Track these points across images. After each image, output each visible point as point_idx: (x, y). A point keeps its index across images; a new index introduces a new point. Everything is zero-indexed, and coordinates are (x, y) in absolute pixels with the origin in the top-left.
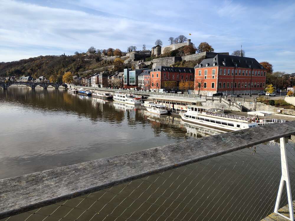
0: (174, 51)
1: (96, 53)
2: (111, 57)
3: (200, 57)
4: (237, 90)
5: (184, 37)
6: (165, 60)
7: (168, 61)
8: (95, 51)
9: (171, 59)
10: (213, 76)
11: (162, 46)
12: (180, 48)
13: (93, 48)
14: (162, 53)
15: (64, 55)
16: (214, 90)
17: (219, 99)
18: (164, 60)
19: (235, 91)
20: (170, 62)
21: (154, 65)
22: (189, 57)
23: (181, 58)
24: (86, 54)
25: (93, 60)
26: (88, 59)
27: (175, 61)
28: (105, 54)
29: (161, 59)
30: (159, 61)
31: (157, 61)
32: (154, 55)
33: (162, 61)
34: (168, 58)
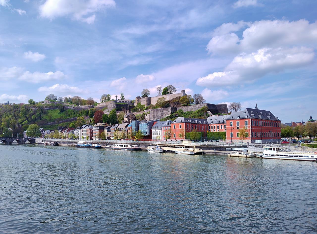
0: (168, 102)
1: (57, 102)
2: (79, 106)
3: (200, 108)
5: (173, 87)
6: (160, 111)
8: (55, 99)
9: (167, 110)
10: (238, 127)
11: (151, 96)
12: (174, 99)
13: (53, 96)
14: (153, 103)
15: (7, 102)
16: (248, 139)
20: (166, 112)
21: (146, 116)
22: (186, 108)
23: (176, 109)
24: (43, 102)
25: (55, 109)
26: (48, 109)
27: (171, 112)
28: (70, 103)
29: (155, 110)
30: (152, 112)
31: (150, 112)
32: (142, 105)
33: (157, 112)
34: (163, 109)
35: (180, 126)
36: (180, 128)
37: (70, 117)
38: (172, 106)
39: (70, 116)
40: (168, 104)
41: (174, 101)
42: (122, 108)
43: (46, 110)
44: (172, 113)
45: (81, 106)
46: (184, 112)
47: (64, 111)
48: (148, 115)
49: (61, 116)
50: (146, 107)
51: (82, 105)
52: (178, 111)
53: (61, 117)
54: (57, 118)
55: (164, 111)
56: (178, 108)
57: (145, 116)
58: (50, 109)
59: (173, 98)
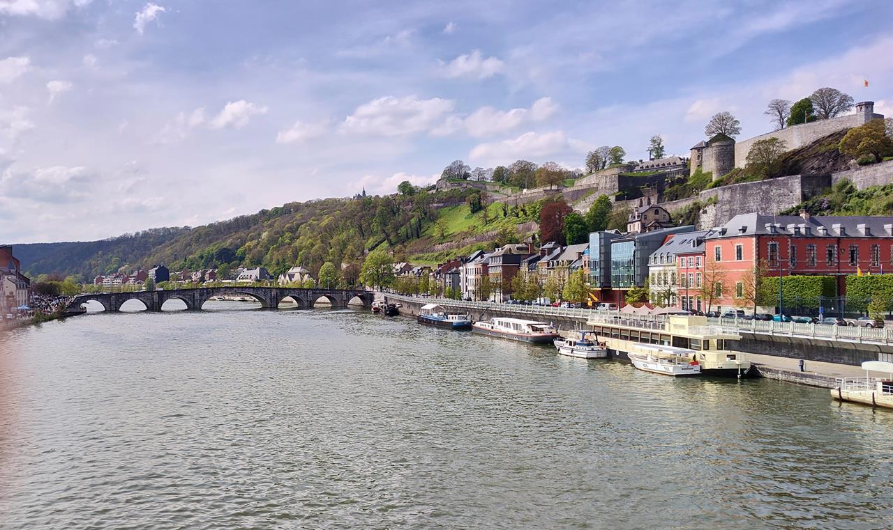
0: (796, 153)
1: (468, 183)
2: (525, 190)
6: (755, 190)
7: (767, 192)
8: (466, 176)
9: (785, 184)
11: (738, 139)
12: (824, 138)
13: (461, 167)
14: (741, 163)
15: (361, 194)
18: (749, 192)
20: (780, 195)
21: (705, 212)
22: (869, 170)
23: (827, 180)
24: (434, 187)
25: (459, 205)
26: (441, 205)
27: (802, 191)
28: (503, 183)
29: (736, 189)
30: (727, 195)
31: (720, 198)
32: (704, 175)
33: (744, 195)
34: (770, 184)
35: (739, 251)
36: (739, 257)
37: (491, 227)
38: (813, 168)
39: (494, 224)
40: (797, 161)
41: (823, 149)
42: (643, 188)
43: (437, 208)
44: (805, 197)
45: (528, 192)
46: (859, 188)
48: (711, 210)
49: (472, 223)
50: (714, 179)
51: (532, 187)
52: (834, 189)
53: (469, 228)
54: (459, 232)
55: (774, 192)
56: (834, 176)
57: (701, 211)
58: (446, 206)
59: (820, 136)
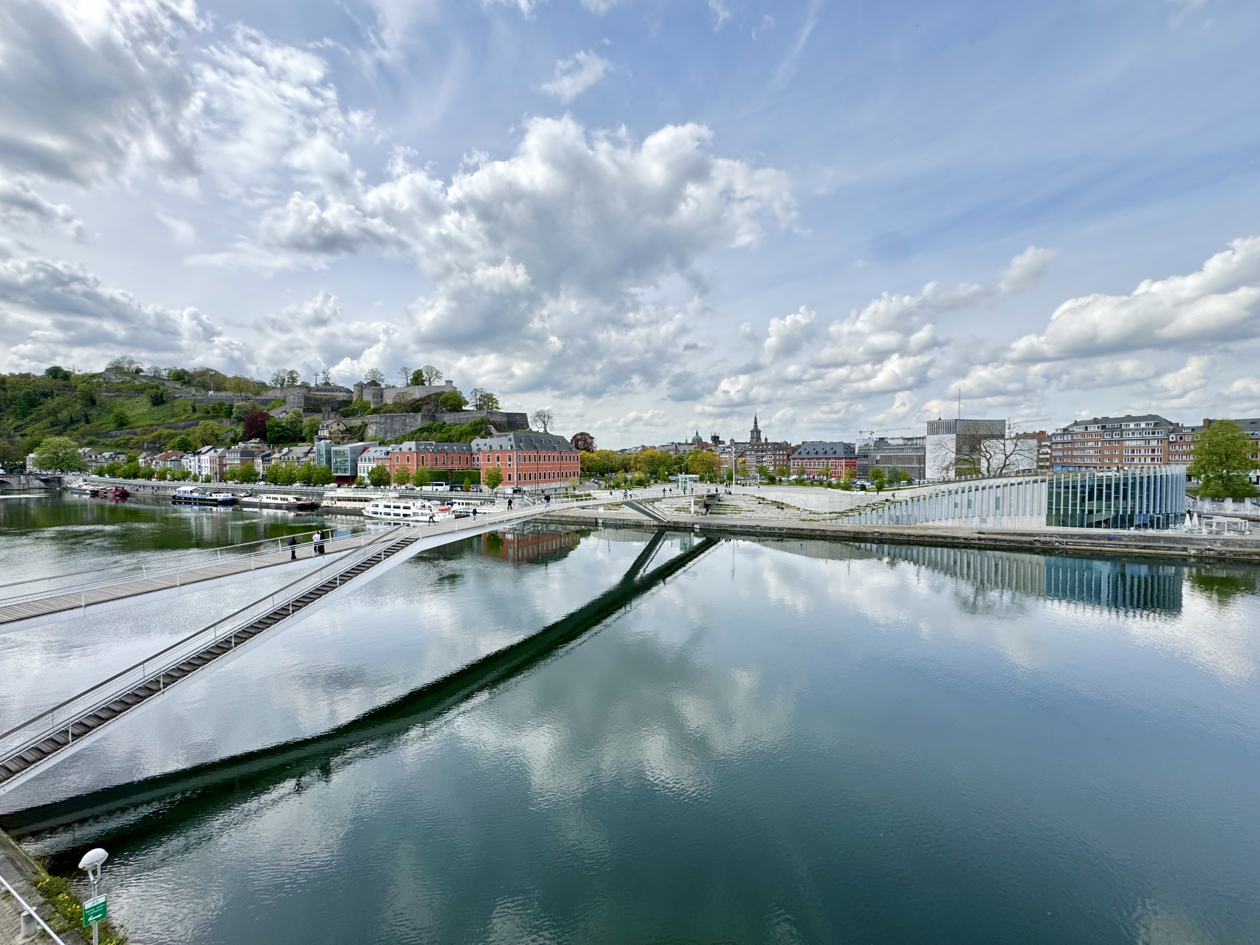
1: (145, 377)
2: (211, 393)
4: (542, 482)
8: (139, 371)
9: (414, 417)
11: (384, 386)
14: (388, 401)
16: (513, 483)
17: (520, 496)
19: (540, 485)
20: (410, 423)
22: (452, 415)
23: (432, 417)
24: (100, 376)
25: (135, 396)
26: (113, 394)
27: (422, 422)
28: (185, 383)
29: (389, 416)
30: (384, 420)
31: (379, 420)
32: (365, 404)
33: (392, 420)
34: (406, 416)
36: (408, 461)
38: (426, 409)
39: (182, 418)
40: (417, 405)
41: (430, 401)
42: (320, 407)
43: (107, 398)
45: (216, 394)
46: (448, 423)
47: (163, 402)
49: (155, 415)
50: (372, 406)
51: (218, 389)
55: (408, 420)
56: (437, 415)
57: (368, 427)
59: (429, 394)
